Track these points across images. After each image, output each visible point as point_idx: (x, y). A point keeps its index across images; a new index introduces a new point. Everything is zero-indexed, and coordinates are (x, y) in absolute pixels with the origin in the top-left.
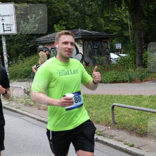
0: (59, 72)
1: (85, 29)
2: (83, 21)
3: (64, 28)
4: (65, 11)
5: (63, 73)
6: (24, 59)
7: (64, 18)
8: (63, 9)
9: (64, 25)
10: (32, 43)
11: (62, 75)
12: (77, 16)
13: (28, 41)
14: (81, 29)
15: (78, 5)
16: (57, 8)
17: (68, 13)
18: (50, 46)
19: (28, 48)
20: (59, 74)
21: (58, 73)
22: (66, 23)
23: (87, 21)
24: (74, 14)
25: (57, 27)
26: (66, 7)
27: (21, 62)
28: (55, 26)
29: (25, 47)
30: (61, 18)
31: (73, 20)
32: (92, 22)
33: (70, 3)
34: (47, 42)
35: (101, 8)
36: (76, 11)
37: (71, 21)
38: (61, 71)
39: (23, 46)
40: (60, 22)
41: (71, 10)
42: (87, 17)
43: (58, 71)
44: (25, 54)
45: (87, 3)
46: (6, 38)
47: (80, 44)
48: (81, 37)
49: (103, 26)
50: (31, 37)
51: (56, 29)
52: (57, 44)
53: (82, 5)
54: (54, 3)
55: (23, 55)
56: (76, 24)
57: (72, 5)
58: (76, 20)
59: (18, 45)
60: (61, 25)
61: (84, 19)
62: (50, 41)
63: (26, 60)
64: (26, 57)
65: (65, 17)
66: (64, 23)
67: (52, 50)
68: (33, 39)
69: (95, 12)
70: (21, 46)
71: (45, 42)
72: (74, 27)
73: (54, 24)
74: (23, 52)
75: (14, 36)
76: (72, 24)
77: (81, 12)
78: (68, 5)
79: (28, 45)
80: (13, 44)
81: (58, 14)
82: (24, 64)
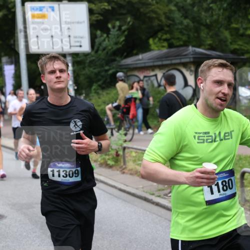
0: (199, 137)
1: (199, 47)
2: (196, 35)
3: (165, 44)
4: (168, 18)
5: (205, 138)
6: (100, 92)
7: (166, 29)
8: (165, 13)
9: (166, 40)
10: (113, 68)
11: (204, 142)
12: (187, 26)
13: (107, 64)
14: (193, 46)
15: (190, 7)
16: (155, 12)
17: (173, 21)
18: (143, 72)
19: (108, 75)
20: (198, 139)
21: (197, 138)
22: (168, 36)
23: (203, 34)
24: (181, 23)
25: (155, 44)
26: (171, 11)
27: (96, 96)
28: (151, 41)
29: (103, 74)
30: (161, 29)
31: (181, 32)
32: (211, 37)
33: (176, 5)
34: (139, 66)
35: (227, 14)
36: (186, 17)
37: (177, 34)
38: (201, 135)
39: (99, 72)
40: (159, 35)
41: (177, 15)
42: (202, 28)
43: (196, 133)
44: (103, 84)
45: (205, 5)
46: (73, 57)
47: (191, 71)
48: (192, 60)
49: (228, 43)
50: (113, 58)
51: (153, 47)
53: (195, 9)
54: (150, 4)
55: (100, 86)
56: (184, 38)
57: (180, 8)
58: (185, 32)
59: (91, 69)
60: (160, 39)
61: (197, 30)
62: (143, 65)
63: (104, 93)
64: (103, 88)
65: (169, 26)
66: (165, 37)
67: (146, 79)
68: (115, 60)
69: (217, 21)
70: (96, 71)
71: (135, 66)
72: (181, 43)
73: (148, 39)
74: (99, 80)
75: (86, 55)
76: (178, 39)
77: (194, 20)
78: (173, 8)
79: (107, 71)
80: (84, 68)
81: (156, 23)
82: (100, 100)
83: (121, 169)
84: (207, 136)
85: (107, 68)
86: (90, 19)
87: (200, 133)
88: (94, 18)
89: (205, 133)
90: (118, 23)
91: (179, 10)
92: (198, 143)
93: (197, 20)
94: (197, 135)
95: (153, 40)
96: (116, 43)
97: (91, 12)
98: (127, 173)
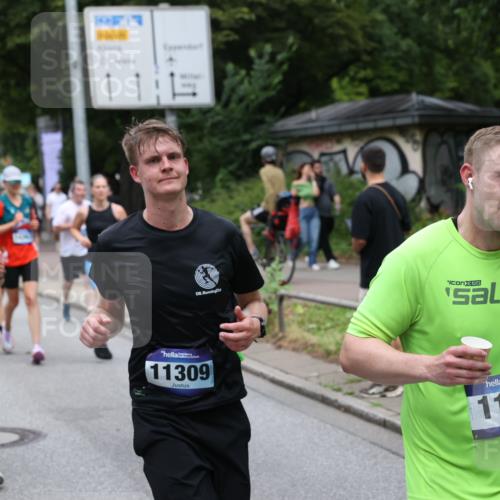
0: (456, 291)
1: (431, 93)
2: (425, 69)
3: (364, 89)
4: (370, 37)
5: (470, 294)
6: (233, 185)
7: (366, 58)
8: (363, 28)
9: (365, 81)
10: (260, 137)
11: (466, 303)
12: (408, 53)
13: (246, 130)
14: (420, 93)
15: (413, 15)
16: (344, 26)
17: (380, 42)
18: (318, 146)
19: (248, 151)
20: (456, 296)
21: (452, 292)
22: (368, 73)
23: (439, 69)
24: (396, 47)
25: (342, 88)
26: (375, 23)
27: (224, 194)
28: (335, 83)
29: (238, 149)
30: (355, 58)
31: (395, 65)
32: (456, 74)
33: (386, 11)
34: (310, 132)
35: (488, 27)
36: (405, 35)
37: (387, 69)
38: (462, 287)
39: (232, 146)
40: (352, 70)
41: (388, 31)
42: (438, 56)
43: (451, 282)
44: (239, 169)
45: (445, 11)
46: (179, 117)
47: (415, 142)
48: (416, 120)
49: (490, 86)
50: (259, 117)
51: (339, 94)
52: (470, 176)
53: (425, 18)
54: (334, 9)
55: (232, 173)
56: (402, 76)
57: (393, 17)
58: (403, 64)
59: (215, 140)
60: (353, 79)
61: (428, 61)
62: (318, 131)
63: (241, 188)
64: (238, 178)
65: (370, 53)
66: (362, 74)
67: (324, 159)
68: (262, 122)
69: (467, 42)
70: (224, 143)
71: (303, 133)
72: (396, 86)
73: (330, 78)
74: (231, 162)
75: (204, 111)
76: (390, 78)
77: (420, 40)
78: (380, 17)
79: (246, 143)
80: (200, 139)
81: (345, 46)
82: (232, 202)
83: (274, 340)
84: (474, 290)
85: (246, 137)
86: (214, 41)
87: (460, 283)
88: (221, 37)
89: (471, 283)
90: (268, 48)
91: (391, 20)
92: (454, 303)
93: (427, 41)
94: (453, 288)
95: (340, 81)
96: (265, 88)
97: (215, 25)
98: (286, 348)
